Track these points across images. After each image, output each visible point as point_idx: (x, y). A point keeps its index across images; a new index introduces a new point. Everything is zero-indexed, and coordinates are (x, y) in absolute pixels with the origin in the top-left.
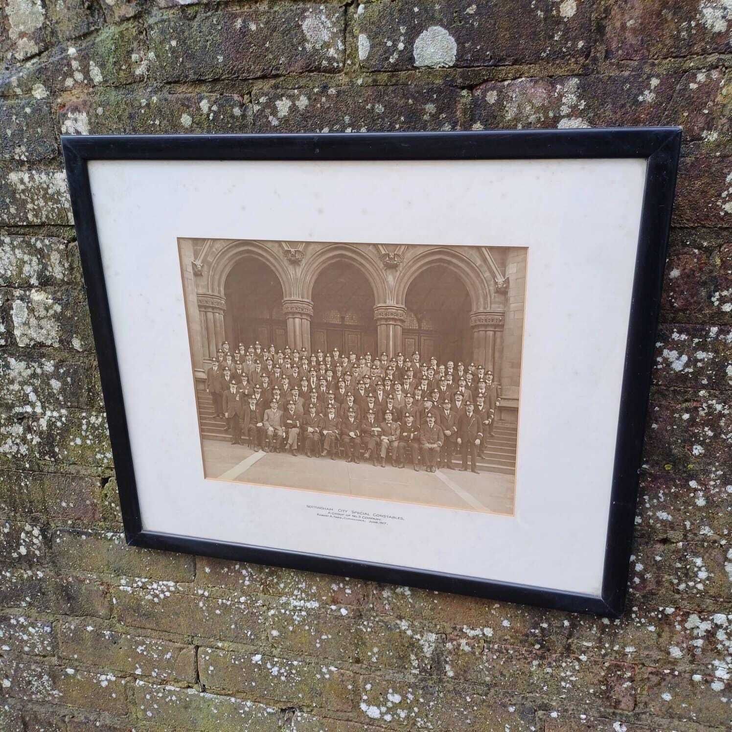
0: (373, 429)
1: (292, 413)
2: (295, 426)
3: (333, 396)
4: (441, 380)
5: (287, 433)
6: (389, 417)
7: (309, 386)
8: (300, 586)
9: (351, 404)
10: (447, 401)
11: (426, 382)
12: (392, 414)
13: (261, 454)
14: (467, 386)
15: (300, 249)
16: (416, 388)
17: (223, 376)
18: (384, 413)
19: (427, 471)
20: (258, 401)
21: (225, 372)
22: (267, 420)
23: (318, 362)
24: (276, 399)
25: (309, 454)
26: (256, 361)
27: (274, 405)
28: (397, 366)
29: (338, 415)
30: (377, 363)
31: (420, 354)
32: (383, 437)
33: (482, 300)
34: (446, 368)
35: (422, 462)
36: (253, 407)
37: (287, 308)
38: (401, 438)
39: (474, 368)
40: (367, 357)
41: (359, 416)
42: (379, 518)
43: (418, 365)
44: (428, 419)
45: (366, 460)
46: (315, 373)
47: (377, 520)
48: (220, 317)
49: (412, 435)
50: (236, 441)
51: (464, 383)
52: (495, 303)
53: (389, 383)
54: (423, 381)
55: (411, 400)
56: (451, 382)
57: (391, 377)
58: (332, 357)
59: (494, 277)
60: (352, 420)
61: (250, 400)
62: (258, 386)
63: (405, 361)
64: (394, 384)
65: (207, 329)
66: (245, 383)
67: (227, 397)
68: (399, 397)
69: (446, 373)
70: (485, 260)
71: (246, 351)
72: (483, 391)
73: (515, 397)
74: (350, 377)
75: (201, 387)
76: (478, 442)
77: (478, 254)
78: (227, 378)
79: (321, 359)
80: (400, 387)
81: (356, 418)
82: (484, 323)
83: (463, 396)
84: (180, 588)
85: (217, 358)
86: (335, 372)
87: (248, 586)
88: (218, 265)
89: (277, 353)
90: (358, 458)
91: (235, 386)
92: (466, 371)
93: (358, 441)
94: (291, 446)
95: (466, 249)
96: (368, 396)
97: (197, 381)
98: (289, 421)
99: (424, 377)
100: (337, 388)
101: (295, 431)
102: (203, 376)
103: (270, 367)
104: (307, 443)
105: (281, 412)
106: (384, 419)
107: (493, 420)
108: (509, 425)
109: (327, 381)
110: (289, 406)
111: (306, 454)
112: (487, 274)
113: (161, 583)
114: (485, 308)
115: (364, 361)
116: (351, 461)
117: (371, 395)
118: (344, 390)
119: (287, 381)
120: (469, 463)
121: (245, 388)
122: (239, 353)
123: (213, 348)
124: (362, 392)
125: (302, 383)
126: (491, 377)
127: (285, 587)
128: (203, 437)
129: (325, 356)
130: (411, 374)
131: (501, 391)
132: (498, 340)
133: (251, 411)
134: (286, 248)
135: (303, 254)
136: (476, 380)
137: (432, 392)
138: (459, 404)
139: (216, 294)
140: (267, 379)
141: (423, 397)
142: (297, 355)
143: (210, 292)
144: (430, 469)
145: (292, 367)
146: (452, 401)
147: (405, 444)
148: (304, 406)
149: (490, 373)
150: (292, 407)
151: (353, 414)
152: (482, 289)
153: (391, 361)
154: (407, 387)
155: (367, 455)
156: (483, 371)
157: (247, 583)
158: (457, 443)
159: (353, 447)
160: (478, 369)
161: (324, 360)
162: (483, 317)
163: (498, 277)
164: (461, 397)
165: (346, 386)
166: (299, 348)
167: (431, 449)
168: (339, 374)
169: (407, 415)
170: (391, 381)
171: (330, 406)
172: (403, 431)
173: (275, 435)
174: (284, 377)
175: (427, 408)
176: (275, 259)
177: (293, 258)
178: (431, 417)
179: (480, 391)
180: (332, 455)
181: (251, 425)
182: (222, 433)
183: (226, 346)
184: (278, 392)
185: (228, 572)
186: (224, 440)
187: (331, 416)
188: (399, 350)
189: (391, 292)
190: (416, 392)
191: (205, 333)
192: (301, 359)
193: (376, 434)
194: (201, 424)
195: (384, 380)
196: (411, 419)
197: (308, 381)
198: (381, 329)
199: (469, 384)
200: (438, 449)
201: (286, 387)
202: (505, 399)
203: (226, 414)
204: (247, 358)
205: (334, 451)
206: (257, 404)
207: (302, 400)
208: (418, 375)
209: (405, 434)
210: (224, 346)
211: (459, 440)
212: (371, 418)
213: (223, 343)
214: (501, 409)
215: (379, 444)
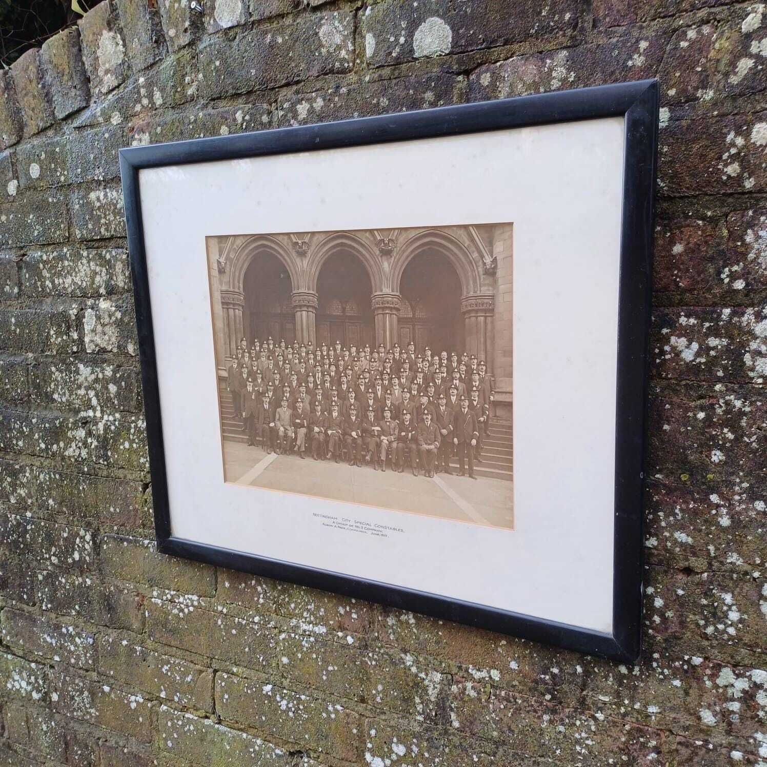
0: (373, 428)
1: (300, 411)
2: (303, 426)
3: (336, 393)
4: (436, 373)
5: (296, 434)
6: (388, 414)
7: (315, 382)
8: (309, 607)
9: (352, 401)
10: (442, 396)
11: (422, 375)
12: (391, 412)
13: (273, 456)
14: (460, 379)
15: (306, 240)
16: (412, 382)
17: (241, 373)
18: (383, 411)
19: (425, 476)
20: (270, 399)
21: (243, 370)
22: (279, 420)
23: (322, 356)
24: (286, 397)
25: (315, 456)
26: (269, 357)
27: (285, 404)
28: (394, 359)
29: (341, 413)
30: (376, 355)
31: (415, 345)
32: (383, 437)
33: (471, 282)
34: (440, 359)
35: (420, 467)
36: (266, 406)
37: (296, 301)
38: (399, 439)
39: (467, 359)
40: (366, 349)
41: (360, 415)
42: (381, 529)
43: (413, 356)
44: (425, 417)
45: (367, 463)
46: (319, 368)
47: (379, 531)
48: (239, 313)
49: (410, 434)
50: (252, 443)
51: (458, 376)
52: (485, 285)
53: (387, 377)
54: (418, 374)
55: (408, 395)
56: (445, 375)
57: (389, 371)
58: (335, 350)
59: (482, 257)
60: (354, 418)
61: (264, 399)
62: (270, 384)
63: (401, 353)
64: (392, 378)
65: (228, 325)
66: (259, 381)
67: (244, 396)
68: (396, 392)
69: (441, 365)
70: (472, 240)
71: (261, 347)
72: (477, 384)
73: (508, 390)
74: (351, 372)
75: (223, 385)
76: (474, 442)
77: (465, 233)
78: (245, 376)
79: (325, 353)
80: (397, 381)
81: (357, 417)
82: (475, 308)
83: (457, 390)
84: (203, 603)
85: (237, 356)
86: (337, 367)
87: (263, 605)
88: (238, 261)
89: (287, 348)
90: (360, 461)
91: (252, 384)
92: (459, 362)
93: (359, 441)
94: (299, 448)
95: (455, 228)
96: (368, 392)
97: (220, 379)
98: (298, 421)
99: (420, 370)
100: (340, 383)
101: (303, 431)
102: (224, 374)
103: (281, 363)
104: (314, 444)
105: (290, 411)
106: (384, 417)
107: (488, 416)
108: (504, 423)
109: (330, 376)
110: (298, 404)
111: (313, 457)
112: (475, 255)
113: (186, 596)
114: (475, 292)
115: (363, 354)
116: (354, 464)
117: (370, 390)
118: (346, 386)
119: (295, 377)
120: (466, 467)
121: (259, 386)
122: (255, 349)
123: (233, 346)
124: (362, 388)
125: (309, 379)
126: (484, 368)
127: (295, 608)
128: (224, 438)
129: (329, 350)
130: (407, 366)
131: (495, 384)
132: (489, 327)
133: (265, 410)
134: (294, 240)
135: (308, 245)
136: (469, 372)
137: (428, 386)
138: (453, 399)
139: (237, 290)
140: (278, 376)
141: (419, 392)
142: (304, 349)
143: (231, 289)
144: (428, 474)
145: (300, 363)
146: (448, 396)
147: (404, 445)
148: (310, 404)
149: (482, 363)
150: (300, 405)
151: (355, 412)
152: (472, 271)
153: (389, 353)
154: (403, 381)
155: (368, 458)
156: (475, 361)
157: (261, 601)
158: (453, 443)
159: (355, 448)
160: (471, 359)
161: (328, 355)
162: (473, 302)
163: (487, 257)
164: (455, 391)
165: (348, 382)
166: (306, 343)
167: (429, 451)
168: (341, 368)
169: (405, 412)
170: (389, 375)
171: (334, 404)
172: (401, 431)
173: (286, 436)
174: (293, 373)
175: (423, 404)
176: (285, 251)
177: (300, 250)
178: (427, 414)
179: (474, 384)
180: (337, 458)
181: (265, 425)
182: (239, 434)
183: (244, 343)
184: (288, 389)
185: (245, 588)
186: (242, 441)
187: (335, 414)
188: (395, 340)
189: (387, 279)
190: (413, 386)
191: (226, 329)
192: (307, 353)
193: (376, 434)
194: (222, 424)
195: (382, 374)
196: (408, 417)
197: (314, 376)
198: (378, 319)
199: (463, 376)
200: (436, 451)
201: (294, 384)
202: (499, 392)
203: (244, 414)
204: (262, 354)
205: (338, 453)
206: (269, 403)
207: (309, 397)
208: (414, 367)
209: (403, 434)
210: (243, 342)
211: (456, 440)
212: (371, 415)
213: (242, 340)
214: (496, 404)
215: (379, 445)
